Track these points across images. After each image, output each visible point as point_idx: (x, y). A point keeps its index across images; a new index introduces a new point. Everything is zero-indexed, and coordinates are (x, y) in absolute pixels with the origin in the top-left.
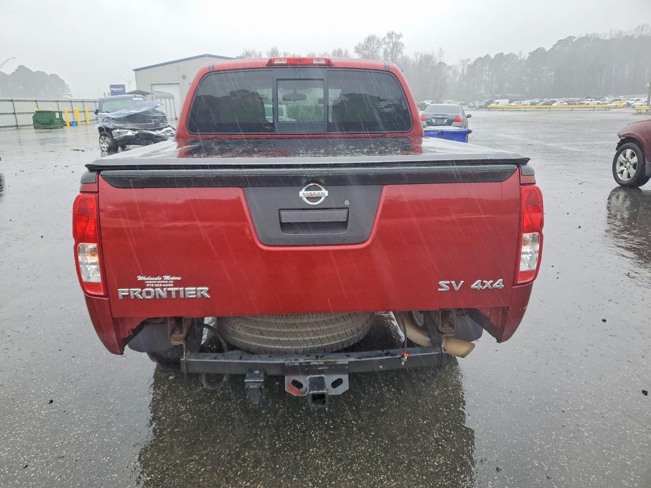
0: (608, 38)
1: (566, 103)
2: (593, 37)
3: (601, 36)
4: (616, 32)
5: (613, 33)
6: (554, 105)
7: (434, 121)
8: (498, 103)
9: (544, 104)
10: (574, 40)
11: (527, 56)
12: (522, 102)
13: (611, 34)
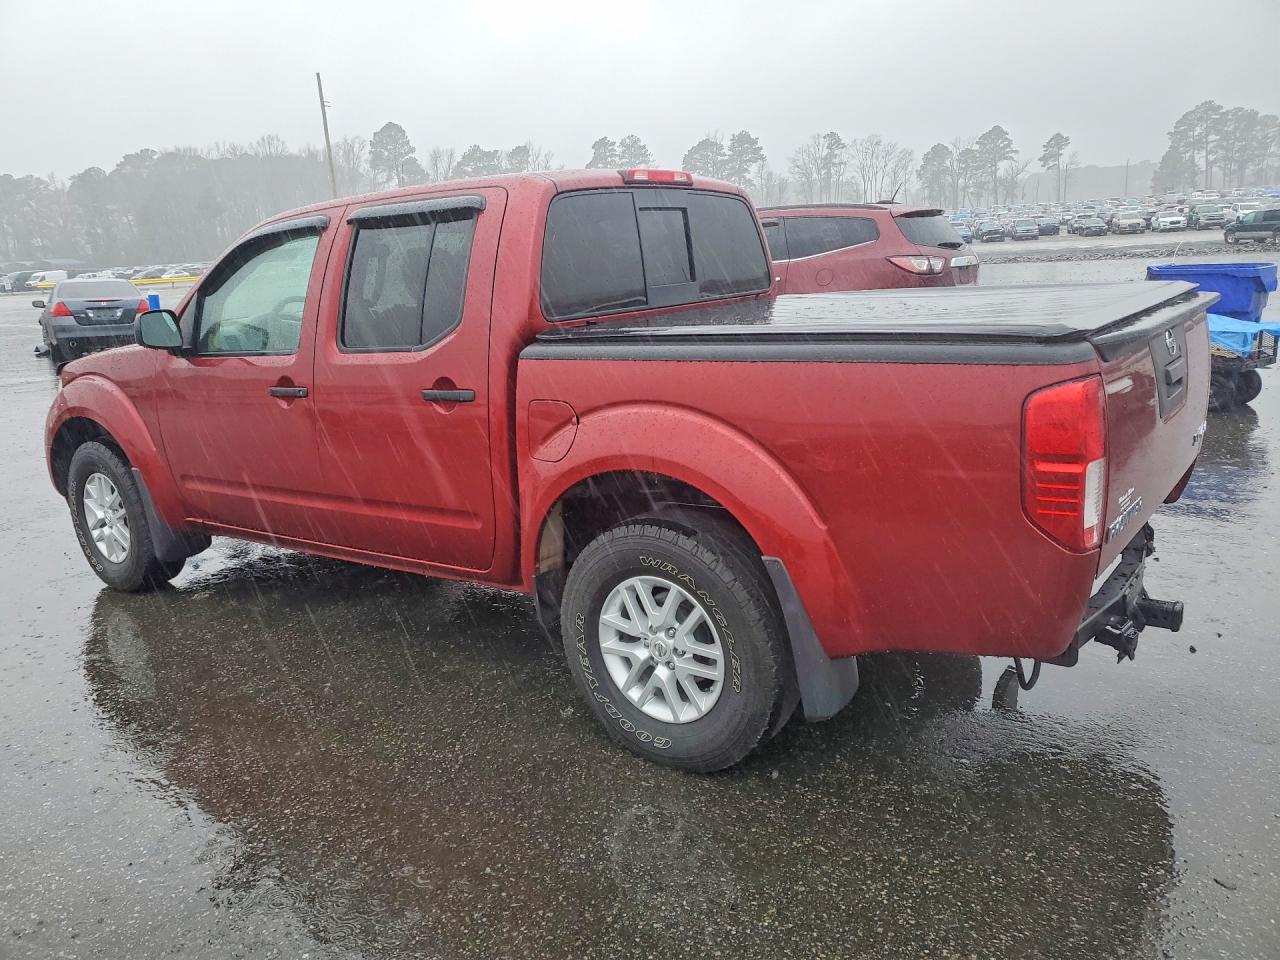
0: (215, 155)
1: (186, 273)
2: (188, 154)
3: (202, 152)
4: (227, 146)
5: (222, 149)
6: (165, 277)
7: (91, 315)
8: (43, 278)
9: (146, 277)
10: (155, 157)
11: (68, 183)
12: (97, 274)
13: (218, 150)
